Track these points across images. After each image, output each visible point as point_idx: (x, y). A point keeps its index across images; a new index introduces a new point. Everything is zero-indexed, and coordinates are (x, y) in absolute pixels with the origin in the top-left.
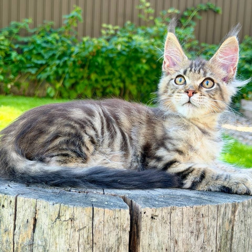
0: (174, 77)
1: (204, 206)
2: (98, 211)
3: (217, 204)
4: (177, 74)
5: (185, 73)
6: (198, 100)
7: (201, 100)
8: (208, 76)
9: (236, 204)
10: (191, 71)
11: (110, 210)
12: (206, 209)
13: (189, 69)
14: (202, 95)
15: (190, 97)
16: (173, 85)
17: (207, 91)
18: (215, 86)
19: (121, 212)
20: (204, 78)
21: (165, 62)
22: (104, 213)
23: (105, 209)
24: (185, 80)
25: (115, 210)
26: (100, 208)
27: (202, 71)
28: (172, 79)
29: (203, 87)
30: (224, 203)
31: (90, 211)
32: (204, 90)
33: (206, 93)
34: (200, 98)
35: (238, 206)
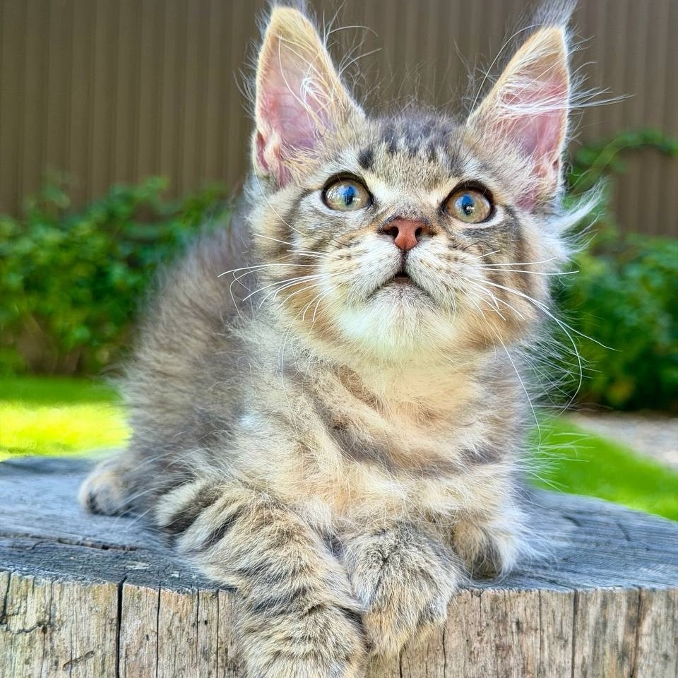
1: (523, 592)
2: (136, 598)
3: (572, 591)
4: (328, 170)
5: (366, 160)
6: (444, 264)
7: (454, 266)
8: (471, 172)
9: (644, 595)
10: (392, 150)
11: (181, 595)
12: (531, 603)
13: (384, 146)
14: (455, 247)
15: (404, 251)
17: (469, 232)
18: (500, 217)
19: (220, 602)
21: (260, 136)
22: (156, 603)
23: (162, 591)
24: (367, 195)
25: (196, 593)
26: (142, 588)
27: (441, 155)
28: (307, 192)
30: (599, 588)
31: (107, 599)
34: (449, 259)
35: (651, 602)
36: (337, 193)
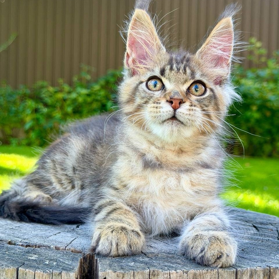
0: (144, 78)
1: (209, 271)
2: (24, 275)
3: (235, 270)
4: (149, 74)
5: (163, 72)
6: (188, 112)
7: (191, 112)
8: (198, 77)
10: (171, 69)
11: (45, 273)
12: (214, 276)
13: (169, 67)
14: (192, 105)
15: (175, 110)
16: (144, 91)
17: (197, 100)
18: (208, 93)
19: (62, 277)
20: (192, 81)
21: (128, 54)
22: (33, 277)
23: (36, 271)
24: (162, 84)
25: (51, 273)
26: (27, 270)
27: (188, 71)
28: (141, 82)
29: (191, 94)
31: (12, 275)
32: (193, 98)
33: (196, 103)
34: (190, 110)
36: (151, 83)
